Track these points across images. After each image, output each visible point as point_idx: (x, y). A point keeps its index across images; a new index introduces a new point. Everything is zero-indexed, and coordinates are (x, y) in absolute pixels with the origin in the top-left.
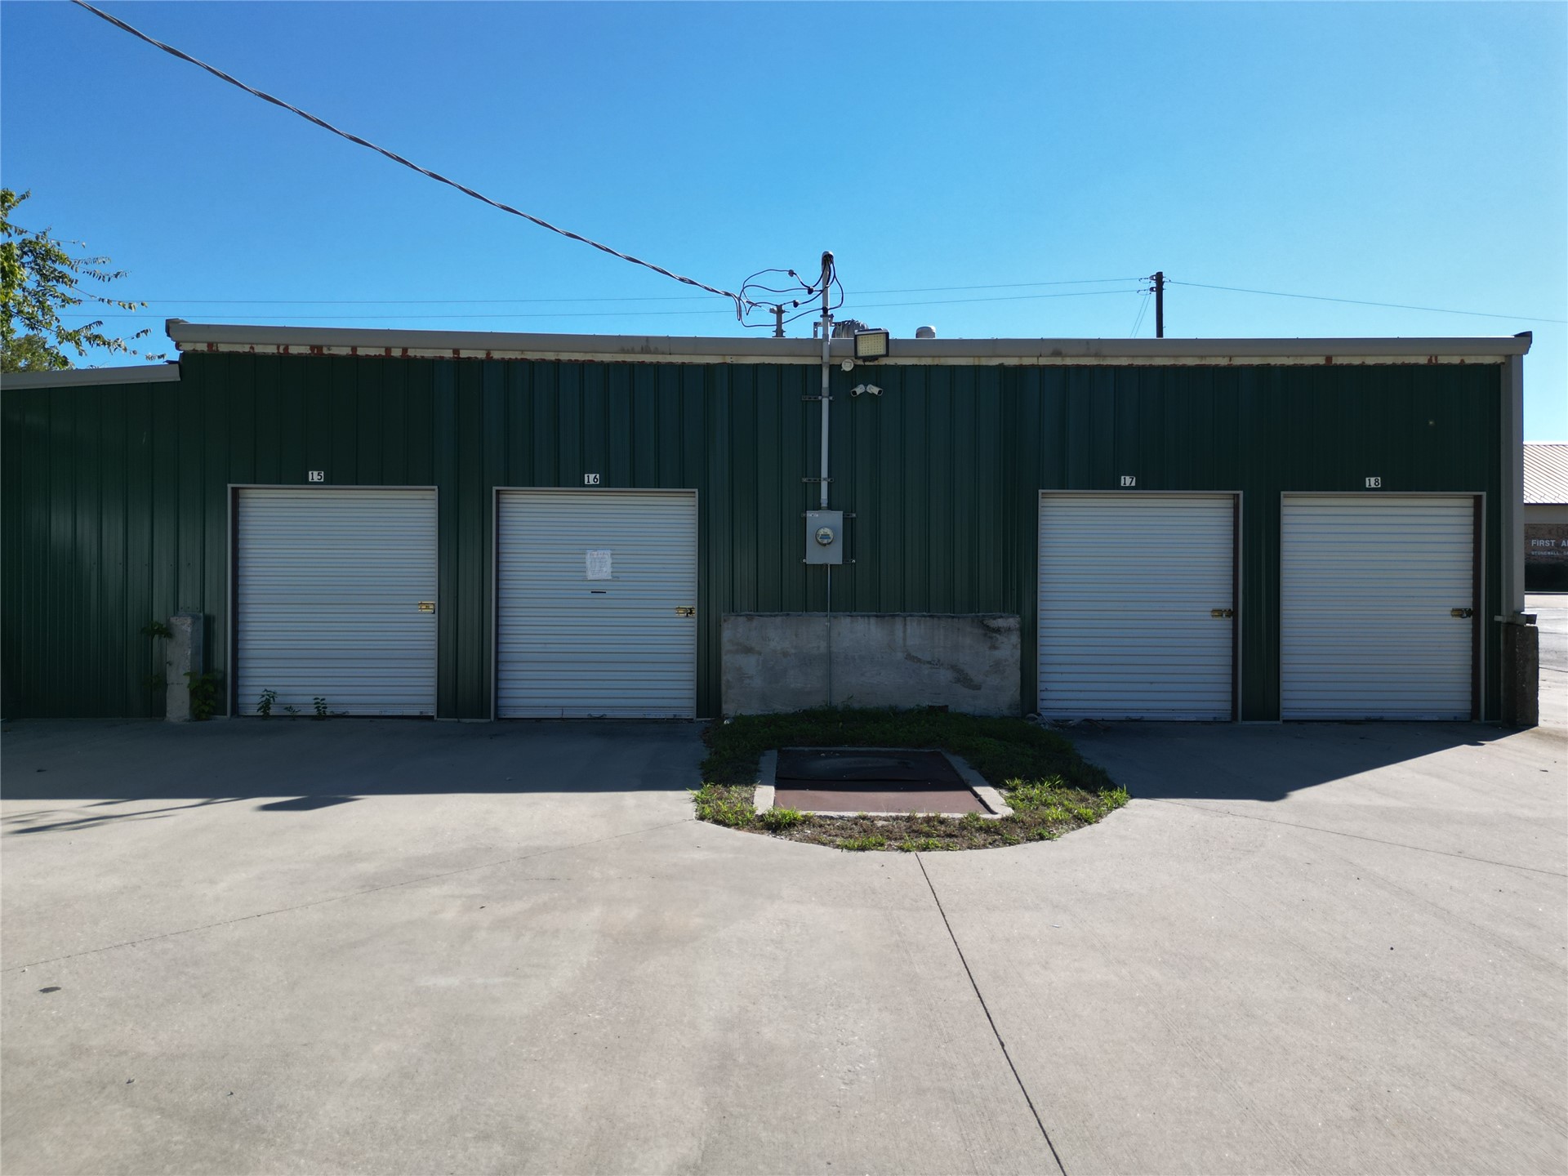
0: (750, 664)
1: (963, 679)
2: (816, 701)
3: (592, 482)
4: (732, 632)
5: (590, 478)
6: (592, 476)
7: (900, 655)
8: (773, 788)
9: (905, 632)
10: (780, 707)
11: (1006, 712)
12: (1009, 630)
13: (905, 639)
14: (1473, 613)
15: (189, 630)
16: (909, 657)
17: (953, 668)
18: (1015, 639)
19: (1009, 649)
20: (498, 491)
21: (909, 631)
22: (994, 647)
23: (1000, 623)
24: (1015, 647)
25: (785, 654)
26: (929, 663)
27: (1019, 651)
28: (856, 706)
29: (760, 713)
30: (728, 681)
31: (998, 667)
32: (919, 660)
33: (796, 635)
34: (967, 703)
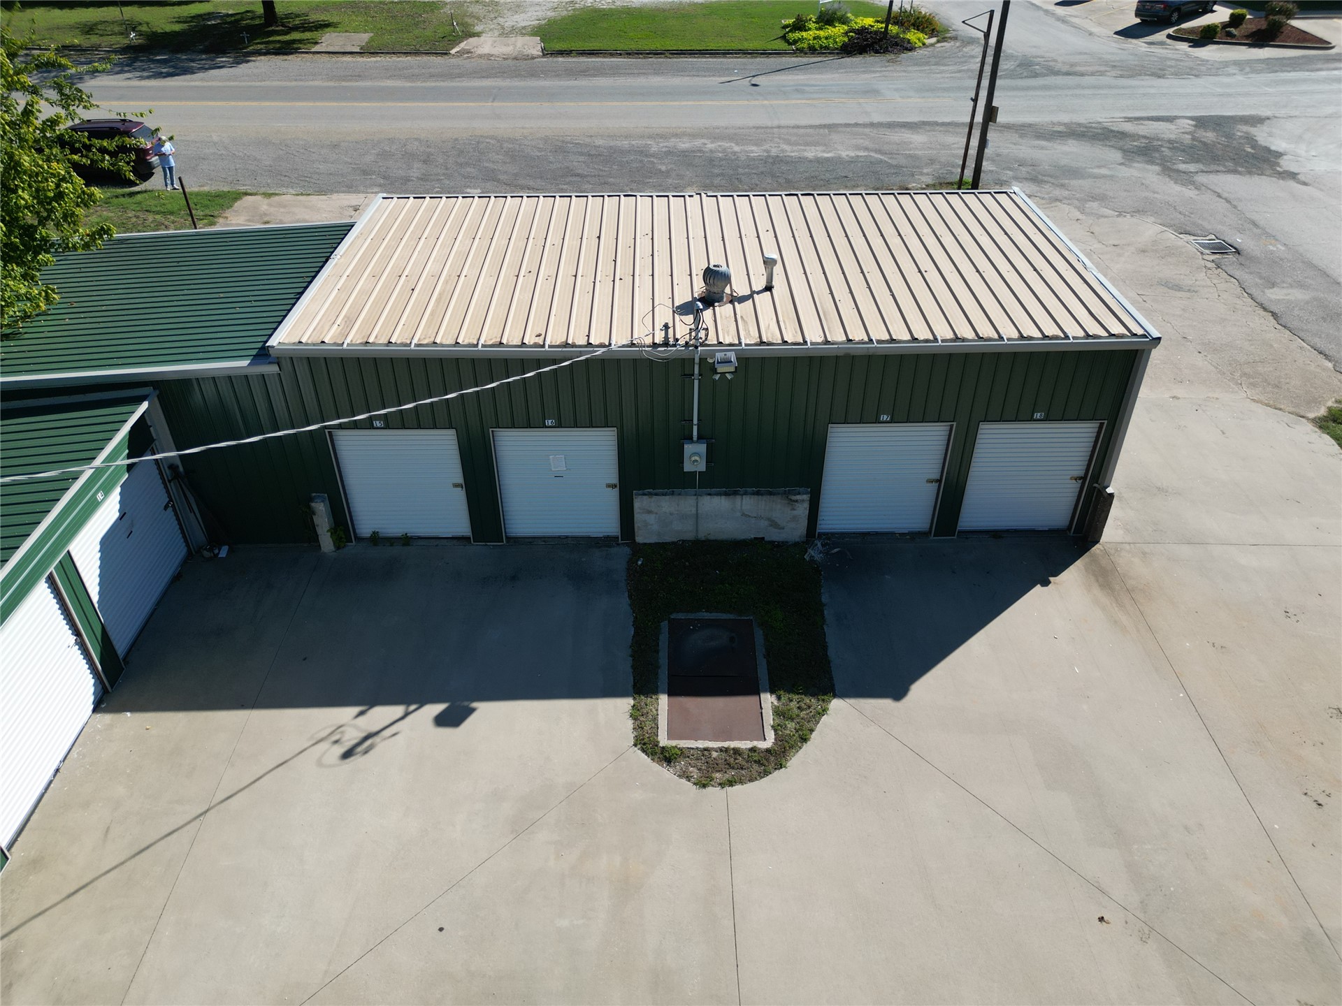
0: (651, 519)
1: (774, 524)
2: (689, 536)
3: (550, 424)
4: (640, 503)
5: (549, 422)
6: (550, 421)
7: (739, 514)
8: (666, 696)
9: (742, 503)
10: (668, 539)
11: (797, 540)
12: (803, 501)
13: (741, 506)
14: (1083, 478)
15: (324, 509)
16: (743, 514)
17: (769, 519)
18: (806, 505)
19: (802, 510)
20: (492, 431)
21: (744, 503)
22: (794, 509)
23: (798, 497)
24: (806, 509)
25: (671, 514)
26: (755, 517)
27: (808, 512)
28: (712, 538)
29: (657, 541)
30: (638, 527)
31: (794, 519)
32: (750, 516)
33: (678, 505)
34: (774, 535)
